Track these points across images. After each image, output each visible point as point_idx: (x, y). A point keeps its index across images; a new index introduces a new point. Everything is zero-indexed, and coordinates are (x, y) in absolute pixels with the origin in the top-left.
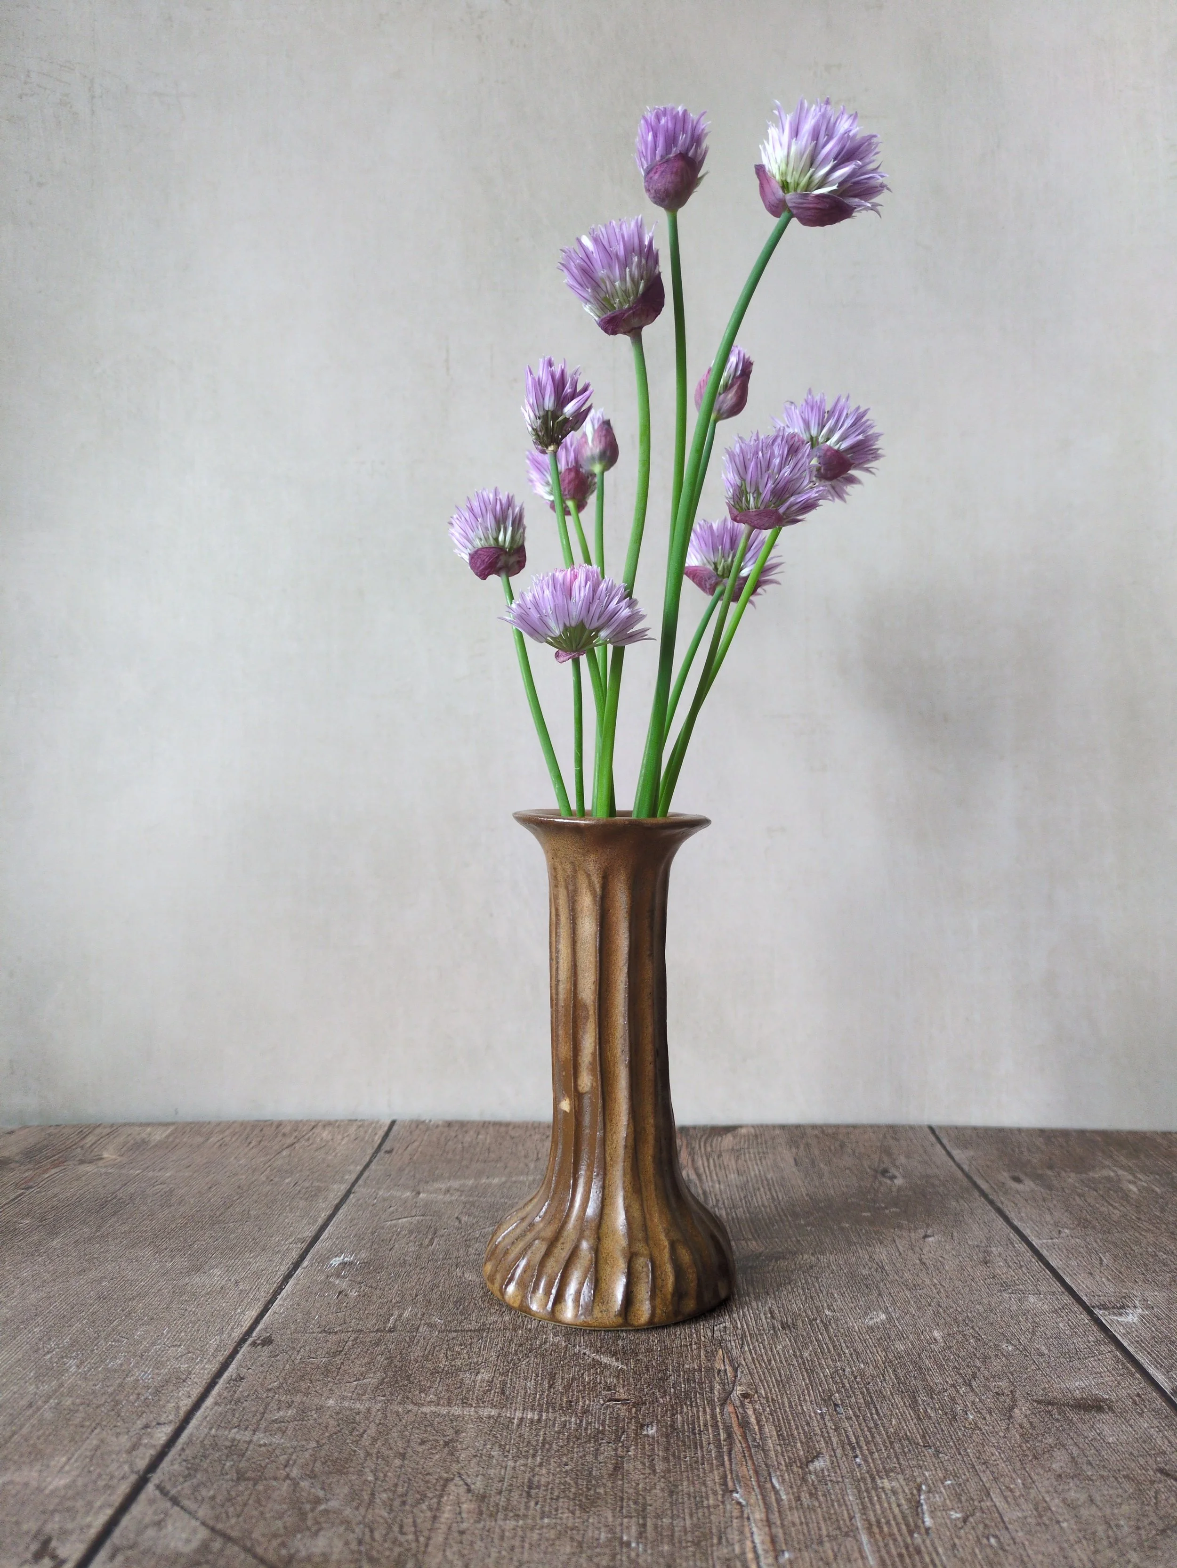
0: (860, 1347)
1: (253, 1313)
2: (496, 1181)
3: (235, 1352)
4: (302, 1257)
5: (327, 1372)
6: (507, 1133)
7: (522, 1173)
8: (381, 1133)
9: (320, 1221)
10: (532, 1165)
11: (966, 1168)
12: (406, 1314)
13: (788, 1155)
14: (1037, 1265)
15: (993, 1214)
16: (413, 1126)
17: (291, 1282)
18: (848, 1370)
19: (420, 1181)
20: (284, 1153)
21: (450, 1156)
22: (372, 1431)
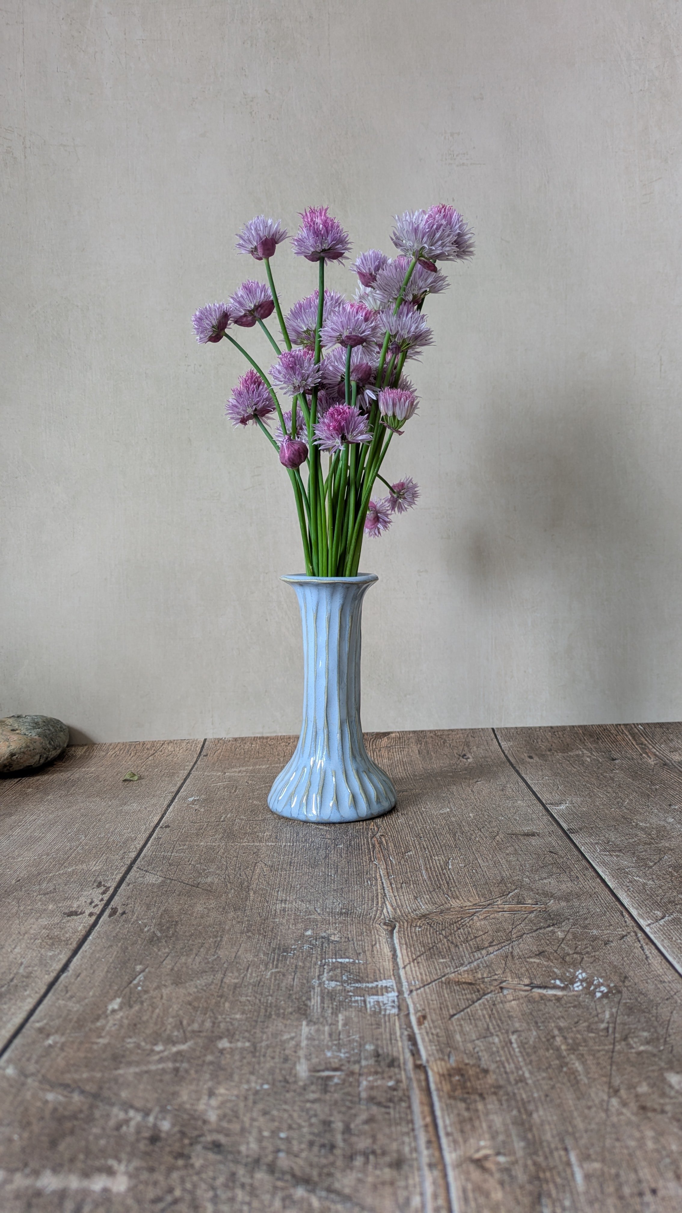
0: (435, 820)
1: (158, 818)
2: (264, 767)
3: (154, 831)
4: (174, 798)
5: (197, 835)
6: (267, 742)
7: (277, 763)
8: (200, 746)
9: (178, 785)
10: (282, 759)
11: (506, 752)
12: (229, 816)
13: (415, 748)
14: (526, 790)
15: (513, 772)
16: (216, 741)
17: (171, 807)
18: (428, 827)
19: (225, 768)
20: (150, 758)
21: (238, 756)
22: (222, 851)
